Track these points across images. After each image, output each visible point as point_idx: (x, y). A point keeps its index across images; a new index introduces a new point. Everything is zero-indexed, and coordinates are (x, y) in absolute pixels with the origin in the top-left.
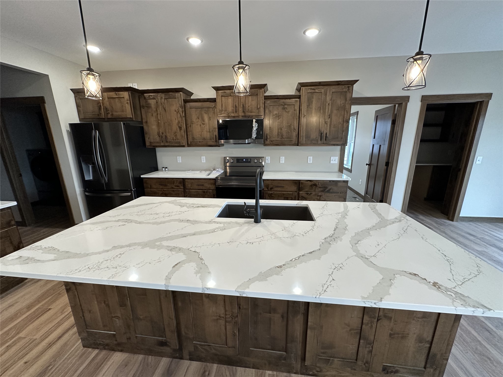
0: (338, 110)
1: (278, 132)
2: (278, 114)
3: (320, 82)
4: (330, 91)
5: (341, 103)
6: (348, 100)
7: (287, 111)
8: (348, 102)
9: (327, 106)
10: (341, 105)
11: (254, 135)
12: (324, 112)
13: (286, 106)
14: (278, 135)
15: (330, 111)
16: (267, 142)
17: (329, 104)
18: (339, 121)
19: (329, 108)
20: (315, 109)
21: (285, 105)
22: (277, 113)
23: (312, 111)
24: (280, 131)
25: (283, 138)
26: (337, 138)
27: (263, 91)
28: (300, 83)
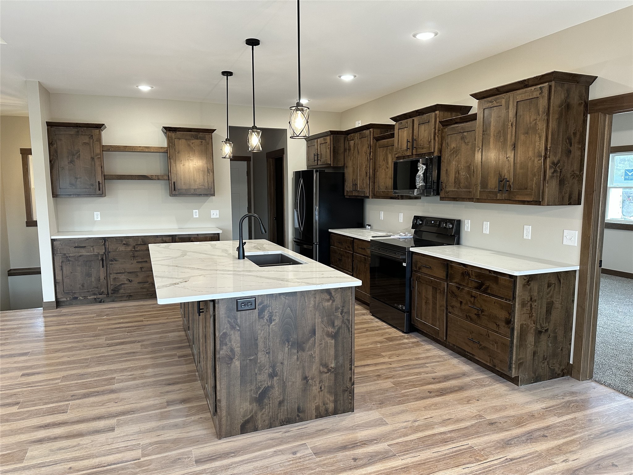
0: (527, 133)
1: (455, 177)
2: (457, 147)
3: (497, 89)
4: (513, 100)
5: (531, 120)
6: (541, 112)
7: (466, 141)
8: (541, 116)
9: (510, 127)
10: (530, 123)
11: (420, 183)
12: (505, 140)
13: (465, 134)
14: (455, 182)
15: (513, 138)
16: (442, 194)
17: (512, 125)
18: (529, 154)
19: (512, 132)
20: (494, 135)
21: (464, 132)
22: (455, 146)
23: (490, 139)
24: (457, 175)
25: (460, 187)
26: (526, 189)
27: (436, 115)
28: (472, 95)
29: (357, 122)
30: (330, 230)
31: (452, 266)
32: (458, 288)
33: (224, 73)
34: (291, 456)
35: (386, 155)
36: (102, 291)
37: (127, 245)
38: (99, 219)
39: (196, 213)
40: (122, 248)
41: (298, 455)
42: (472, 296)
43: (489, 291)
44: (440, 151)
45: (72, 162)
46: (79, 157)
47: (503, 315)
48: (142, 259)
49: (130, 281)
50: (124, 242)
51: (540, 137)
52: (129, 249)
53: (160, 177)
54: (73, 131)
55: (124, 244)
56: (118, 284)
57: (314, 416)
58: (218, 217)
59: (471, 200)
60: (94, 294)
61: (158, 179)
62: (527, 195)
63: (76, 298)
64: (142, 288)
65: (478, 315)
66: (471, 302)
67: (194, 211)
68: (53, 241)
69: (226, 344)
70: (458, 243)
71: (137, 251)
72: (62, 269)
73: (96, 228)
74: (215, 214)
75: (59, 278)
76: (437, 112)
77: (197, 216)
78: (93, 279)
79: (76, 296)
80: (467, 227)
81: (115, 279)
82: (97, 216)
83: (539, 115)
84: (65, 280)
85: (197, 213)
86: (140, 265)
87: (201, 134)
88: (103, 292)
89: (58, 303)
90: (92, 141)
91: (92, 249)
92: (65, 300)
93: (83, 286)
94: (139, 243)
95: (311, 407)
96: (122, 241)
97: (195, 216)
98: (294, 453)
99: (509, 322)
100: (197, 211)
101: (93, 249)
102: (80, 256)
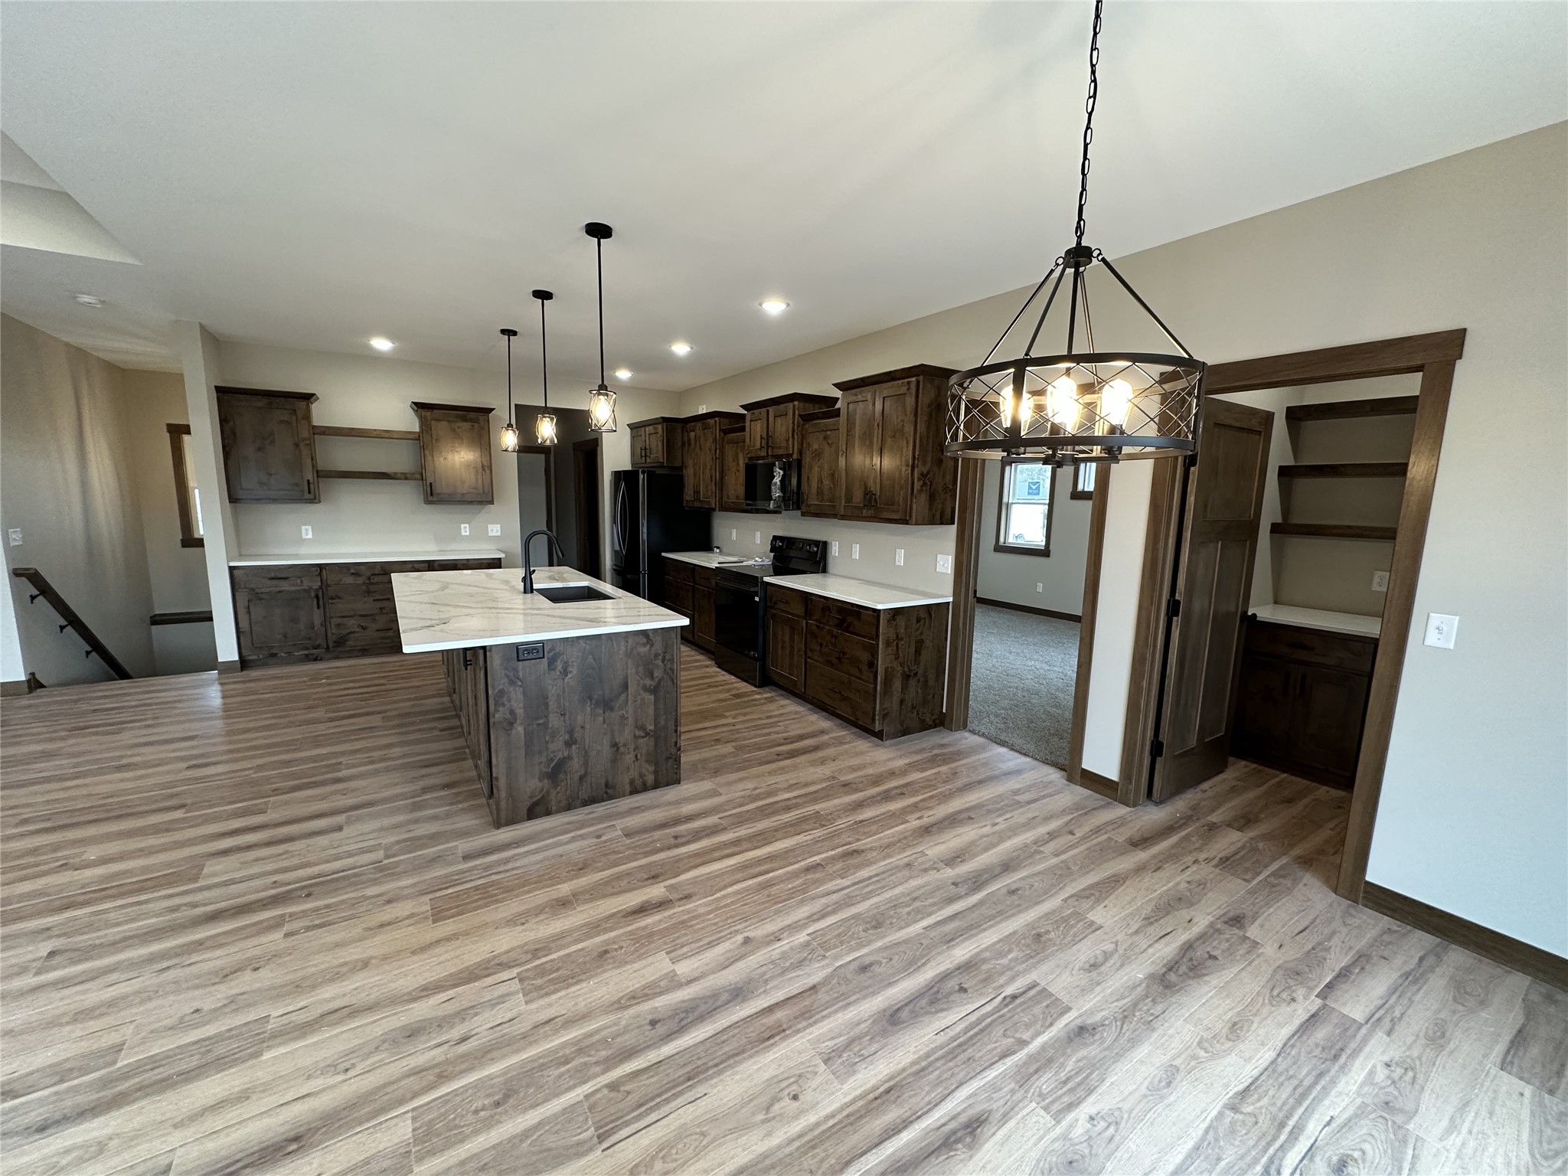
0: (894, 436)
1: (817, 487)
2: (819, 449)
3: (862, 379)
4: (880, 394)
5: (899, 421)
6: (908, 413)
7: (829, 442)
8: (908, 416)
9: (876, 428)
10: (898, 425)
11: (776, 493)
12: (871, 443)
13: (829, 433)
14: (818, 493)
15: (880, 440)
16: (804, 509)
17: (878, 426)
18: (896, 462)
19: (878, 433)
21: (827, 431)
22: (817, 448)
23: (855, 440)
24: (820, 484)
25: (824, 500)
26: (893, 504)
27: (794, 406)
28: (834, 385)
29: (700, 407)
30: (663, 554)
31: (811, 600)
32: (818, 627)
33: (503, 332)
34: (595, 840)
35: (737, 454)
36: (317, 643)
37: (356, 574)
38: (310, 536)
39: (465, 530)
40: (349, 580)
41: (604, 838)
42: (833, 636)
43: (851, 629)
44: (800, 453)
45: (260, 449)
46: (273, 442)
47: (865, 656)
48: (382, 595)
49: (364, 628)
50: (352, 571)
51: (907, 443)
52: (360, 581)
53: (408, 476)
54: (262, 402)
55: (353, 574)
56: (344, 632)
57: (628, 792)
58: (499, 534)
59: (835, 516)
60: (306, 649)
61: (406, 479)
62: (893, 511)
63: (274, 655)
64: (382, 638)
65: (839, 659)
66: (831, 643)
67: (463, 526)
68: (232, 569)
69: (503, 705)
70: (824, 571)
71: (373, 584)
72: (249, 612)
73: (304, 550)
74: (495, 530)
75: (244, 625)
76: (796, 403)
77: (468, 533)
78: (302, 626)
79: (274, 651)
80: (835, 550)
81: (338, 625)
82: (307, 532)
83: (906, 415)
84: (255, 628)
85: (468, 529)
86: (379, 605)
87: (472, 415)
88: (319, 646)
89: (244, 663)
90: (294, 418)
91: (299, 581)
92: (255, 657)
93: (285, 636)
94: (377, 572)
95: (624, 780)
96: (349, 570)
97: (463, 534)
98: (599, 837)
99: (872, 665)
100: (467, 525)
101: (302, 581)
102: (280, 592)
